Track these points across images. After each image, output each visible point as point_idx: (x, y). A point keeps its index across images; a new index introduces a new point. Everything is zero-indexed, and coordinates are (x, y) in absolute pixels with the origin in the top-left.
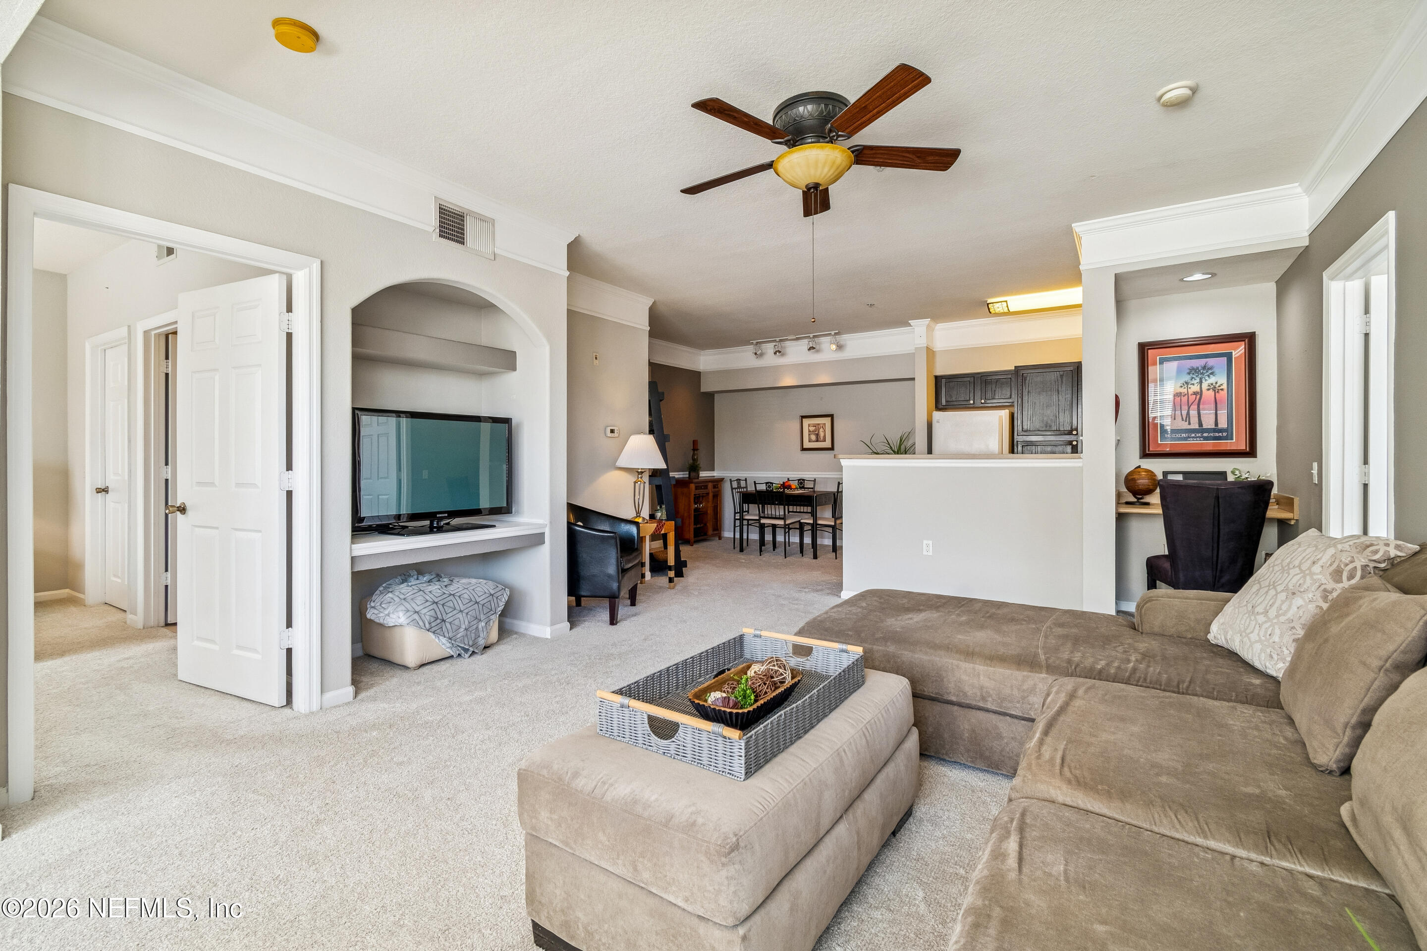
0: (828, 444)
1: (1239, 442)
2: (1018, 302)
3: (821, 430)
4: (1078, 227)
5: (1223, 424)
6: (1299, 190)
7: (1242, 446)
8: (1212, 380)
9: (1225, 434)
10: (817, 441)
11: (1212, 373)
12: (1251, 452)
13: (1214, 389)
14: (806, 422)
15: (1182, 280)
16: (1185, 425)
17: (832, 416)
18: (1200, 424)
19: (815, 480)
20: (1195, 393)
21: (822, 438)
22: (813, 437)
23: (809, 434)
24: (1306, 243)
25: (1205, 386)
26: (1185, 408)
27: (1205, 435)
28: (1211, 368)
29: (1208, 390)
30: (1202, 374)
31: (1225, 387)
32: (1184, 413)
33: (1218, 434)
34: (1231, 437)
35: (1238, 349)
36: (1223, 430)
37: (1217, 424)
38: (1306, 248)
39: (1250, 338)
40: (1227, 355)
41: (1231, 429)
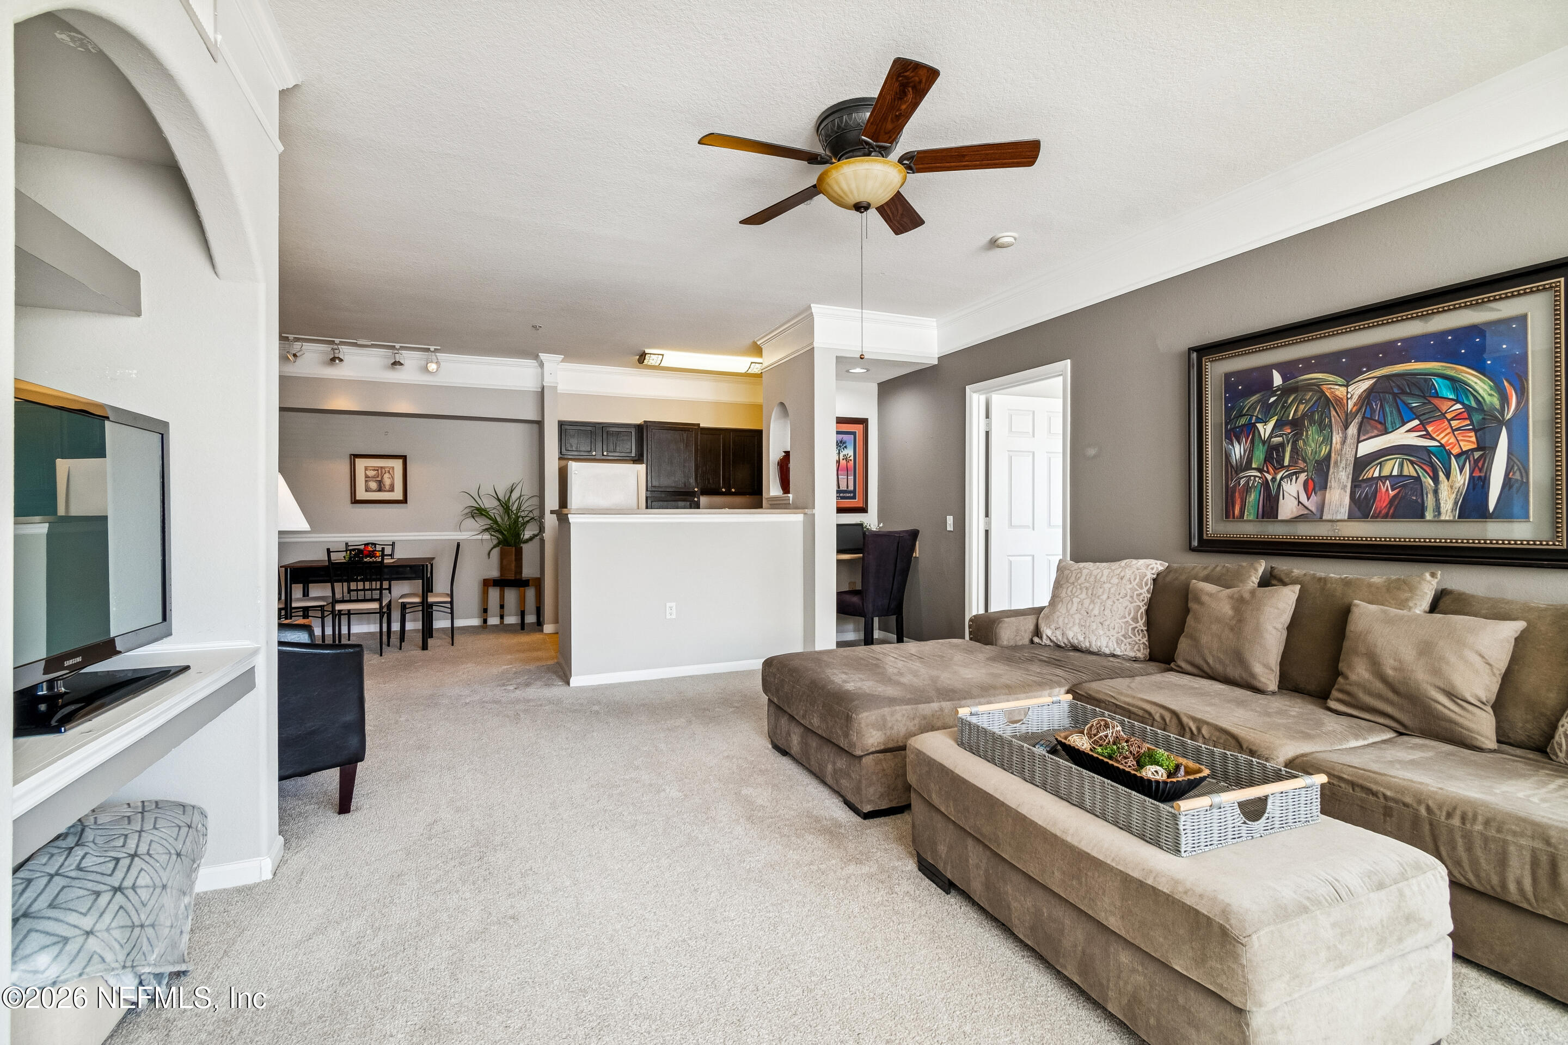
0: (398, 494)
1: (859, 500)
2: (674, 358)
3: (386, 476)
4: (816, 309)
5: (851, 488)
6: (935, 324)
8: (845, 452)
9: (852, 495)
10: (380, 489)
11: (846, 447)
12: (866, 509)
13: (846, 459)
14: (361, 464)
15: (848, 371)
17: (404, 458)
19: (393, 544)
21: (387, 487)
22: (373, 485)
23: (366, 481)
24: (936, 363)
28: (845, 443)
29: (843, 459)
30: (840, 446)
31: (852, 458)
33: (848, 495)
34: (854, 497)
35: (858, 429)
36: (850, 492)
37: (847, 488)
38: (933, 367)
39: (864, 422)
40: (854, 434)
41: (854, 492)
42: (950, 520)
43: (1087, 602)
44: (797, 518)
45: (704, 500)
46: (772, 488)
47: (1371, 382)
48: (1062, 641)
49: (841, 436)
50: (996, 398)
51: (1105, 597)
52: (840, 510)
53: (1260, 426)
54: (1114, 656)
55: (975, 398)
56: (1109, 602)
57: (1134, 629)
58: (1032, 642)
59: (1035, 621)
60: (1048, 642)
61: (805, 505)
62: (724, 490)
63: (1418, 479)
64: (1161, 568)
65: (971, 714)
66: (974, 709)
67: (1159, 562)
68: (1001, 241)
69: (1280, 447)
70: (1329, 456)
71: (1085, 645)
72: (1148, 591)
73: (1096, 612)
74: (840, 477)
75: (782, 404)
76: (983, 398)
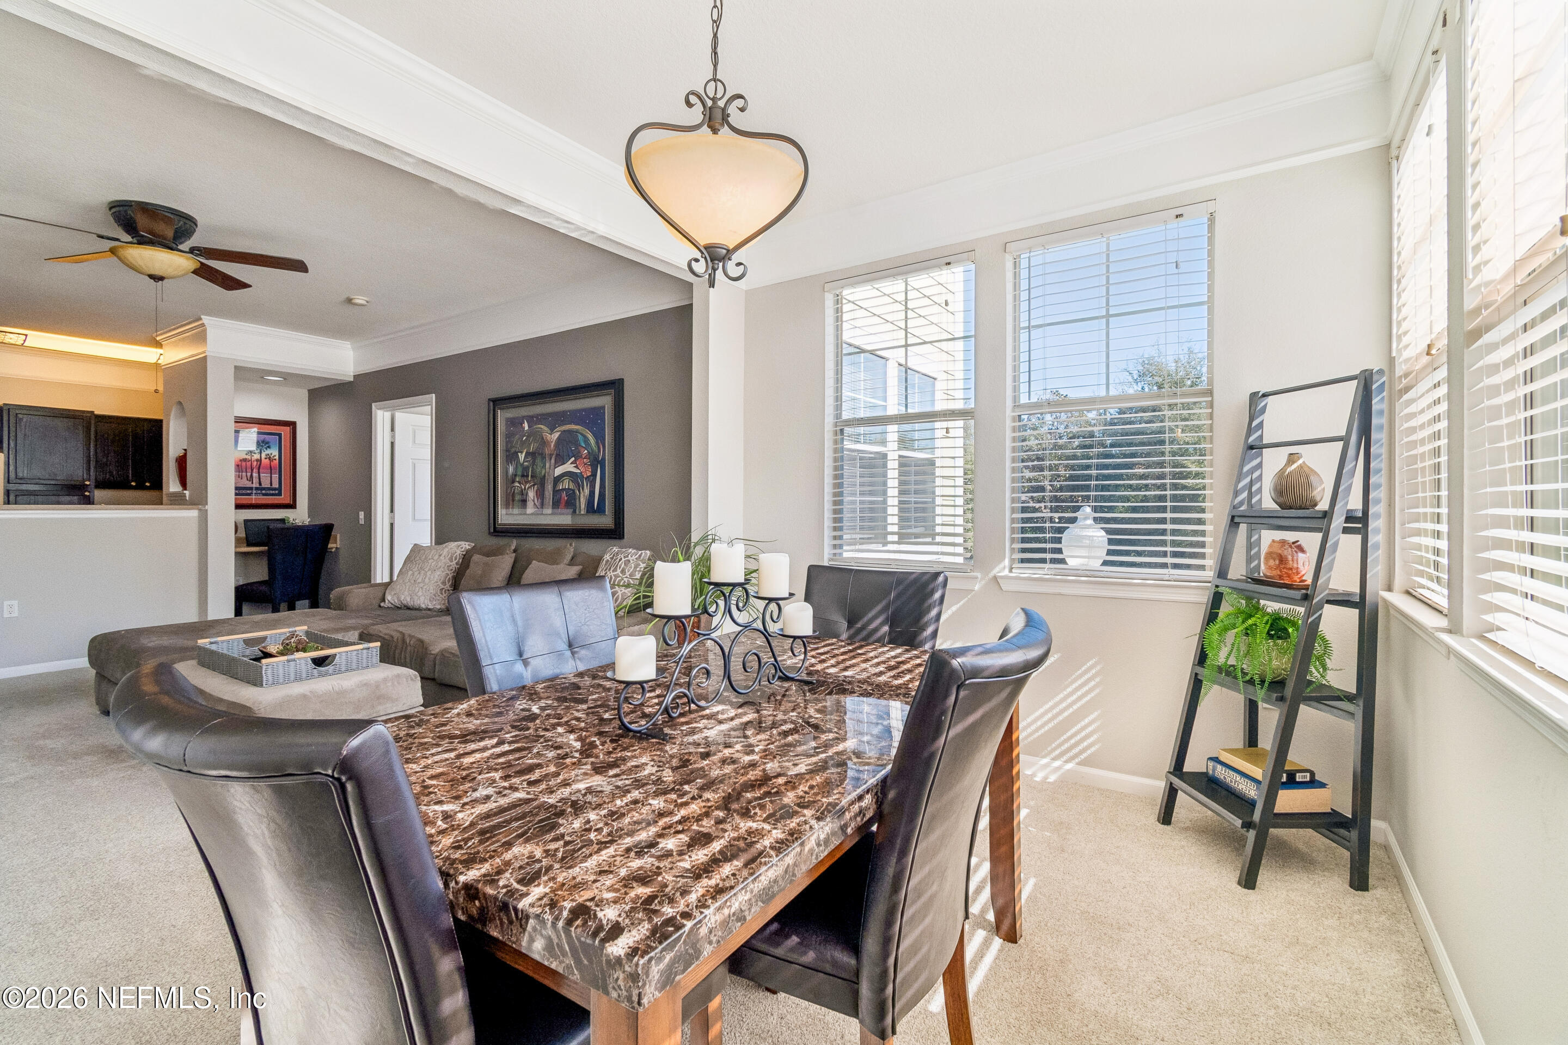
1: (285, 498)
4: (206, 320)
5: (276, 485)
6: (350, 345)
7: (288, 501)
8: (268, 451)
9: (277, 492)
11: (269, 447)
12: (292, 506)
13: (270, 458)
16: (248, 484)
18: (260, 484)
20: (257, 460)
24: (352, 380)
25: (263, 456)
26: (249, 470)
27: (264, 492)
28: (267, 443)
29: (266, 458)
30: (262, 446)
31: (277, 457)
32: (249, 474)
33: (271, 492)
34: (280, 494)
35: (285, 431)
36: (275, 489)
37: (271, 485)
38: (350, 382)
39: (292, 425)
40: (280, 435)
41: (280, 489)
42: (362, 515)
43: (416, 573)
44: (192, 514)
45: (98, 494)
46: (172, 485)
47: (559, 433)
48: (398, 604)
49: (263, 437)
50: (399, 415)
51: (427, 570)
52: (239, 506)
53: (519, 454)
54: (429, 610)
55: (381, 416)
56: (430, 572)
57: (441, 590)
58: (380, 606)
59: (383, 591)
60: (390, 605)
61: (200, 501)
62: (133, 484)
63: (574, 491)
64: (468, 547)
65: (211, 643)
66: (213, 640)
67: (467, 543)
68: (354, 301)
69: (527, 467)
70: (545, 476)
71: (410, 604)
72: (457, 564)
73: (420, 580)
74: (261, 475)
75: (180, 403)
76: (388, 415)
